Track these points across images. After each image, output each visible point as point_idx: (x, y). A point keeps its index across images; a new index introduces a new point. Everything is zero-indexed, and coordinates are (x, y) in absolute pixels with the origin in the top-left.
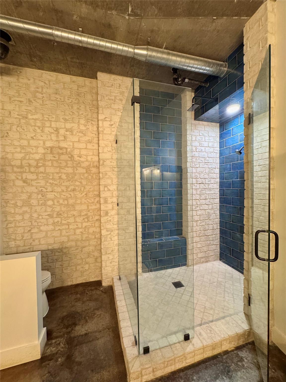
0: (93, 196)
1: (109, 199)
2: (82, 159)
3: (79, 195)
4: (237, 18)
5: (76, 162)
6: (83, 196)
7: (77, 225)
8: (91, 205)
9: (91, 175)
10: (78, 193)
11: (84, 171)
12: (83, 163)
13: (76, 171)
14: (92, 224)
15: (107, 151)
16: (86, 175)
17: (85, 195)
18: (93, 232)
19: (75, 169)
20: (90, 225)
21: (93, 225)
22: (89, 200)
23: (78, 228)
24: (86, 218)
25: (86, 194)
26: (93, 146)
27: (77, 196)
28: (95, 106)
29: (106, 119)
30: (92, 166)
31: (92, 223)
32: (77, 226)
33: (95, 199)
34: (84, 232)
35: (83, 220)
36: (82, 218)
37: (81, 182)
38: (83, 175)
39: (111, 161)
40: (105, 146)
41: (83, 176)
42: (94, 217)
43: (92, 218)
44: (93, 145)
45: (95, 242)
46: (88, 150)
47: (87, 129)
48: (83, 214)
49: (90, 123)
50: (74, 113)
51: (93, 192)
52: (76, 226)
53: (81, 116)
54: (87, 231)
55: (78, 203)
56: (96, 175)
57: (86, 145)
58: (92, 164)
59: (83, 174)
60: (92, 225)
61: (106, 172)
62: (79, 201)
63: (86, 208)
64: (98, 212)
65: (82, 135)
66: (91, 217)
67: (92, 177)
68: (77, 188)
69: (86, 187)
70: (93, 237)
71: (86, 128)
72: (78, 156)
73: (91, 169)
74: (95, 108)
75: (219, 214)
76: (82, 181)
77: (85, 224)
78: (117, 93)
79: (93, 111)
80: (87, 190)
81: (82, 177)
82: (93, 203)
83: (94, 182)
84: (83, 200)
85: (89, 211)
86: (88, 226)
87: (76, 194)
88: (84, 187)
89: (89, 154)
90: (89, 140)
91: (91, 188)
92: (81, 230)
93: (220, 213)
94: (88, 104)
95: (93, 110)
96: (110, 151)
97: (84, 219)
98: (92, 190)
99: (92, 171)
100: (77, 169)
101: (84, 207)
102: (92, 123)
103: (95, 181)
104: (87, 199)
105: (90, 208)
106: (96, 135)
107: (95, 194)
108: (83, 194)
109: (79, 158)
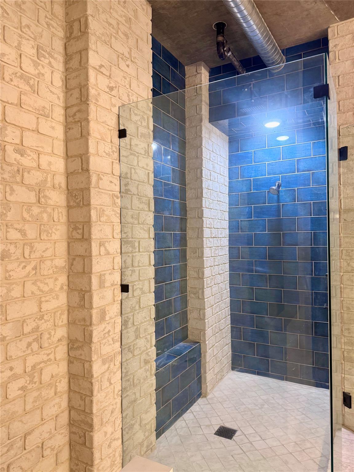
0: (51, 271)
1: (107, 277)
2: (26, 162)
3: (18, 273)
4: (333, 13)
5: (9, 168)
6: (29, 273)
7: (11, 369)
8: (47, 298)
9: (47, 212)
10: (16, 264)
11: (32, 197)
12: (29, 172)
13: (11, 194)
14: (48, 355)
15: (105, 152)
16: (36, 210)
17: (33, 269)
18: (52, 376)
19: (8, 189)
20: (45, 358)
21: (52, 356)
22: (41, 285)
23: (15, 377)
24: (34, 340)
25: (35, 268)
26: (53, 128)
27: (11, 273)
28: (58, 18)
29: (101, 70)
30: (49, 184)
31: (48, 352)
32: (13, 372)
33: (56, 279)
34: (30, 387)
35: (27, 348)
36: (23, 344)
37: (23, 232)
38: (29, 211)
39: (111, 179)
40: (99, 137)
41: (28, 213)
42: (53, 333)
43: (49, 339)
44: (54, 124)
45: (56, 407)
46: (42, 136)
47: (38, 74)
48: (27, 329)
49: (47, 61)
50: (8, 14)
51: (52, 260)
52: (9, 373)
53: (24, 30)
54: (36, 379)
55: (15, 296)
56: (58, 213)
57: (38, 124)
58: (49, 179)
59: (29, 206)
60: (50, 357)
61: (103, 207)
62: (16, 292)
63: (36, 309)
64: (62, 317)
65: (27, 88)
66: (46, 336)
67: (50, 215)
68: (12, 249)
69: (36, 245)
70: (52, 392)
71: (37, 72)
72: (17, 151)
73: (47, 193)
74: (58, 25)
75: (229, 289)
76: (27, 227)
77: (31, 361)
78: (121, 16)
79: (52, 29)
80: (38, 255)
81: (26, 215)
82: (51, 291)
83: (54, 230)
84: (30, 287)
85: (42, 318)
86: (40, 363)
87: (10, 267)
88: (32, 247)
89: (43, 147)
90: (44, 107)
91: (47, 249)
92: (21, 382)
93: (230, 287)
94: (42, 4)
95: (53, 27)
96: (108, 154)
97: (29, 345)
98: (49, 253)
99: (50, 198)
100: (12, 190)
101: (30, 308)
102: (50, 63)
103: (57, 230)
104: (38, 283)
105: (45, 307)
106: (59, 98)
107: (56, 267)
108: (29, 268)
109: (18, 156)
